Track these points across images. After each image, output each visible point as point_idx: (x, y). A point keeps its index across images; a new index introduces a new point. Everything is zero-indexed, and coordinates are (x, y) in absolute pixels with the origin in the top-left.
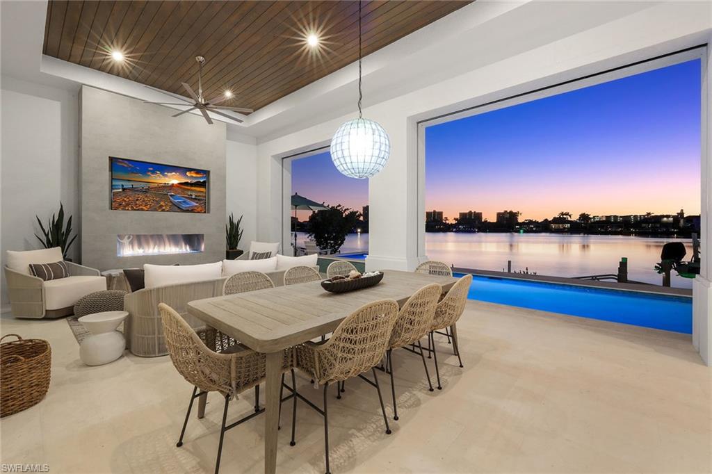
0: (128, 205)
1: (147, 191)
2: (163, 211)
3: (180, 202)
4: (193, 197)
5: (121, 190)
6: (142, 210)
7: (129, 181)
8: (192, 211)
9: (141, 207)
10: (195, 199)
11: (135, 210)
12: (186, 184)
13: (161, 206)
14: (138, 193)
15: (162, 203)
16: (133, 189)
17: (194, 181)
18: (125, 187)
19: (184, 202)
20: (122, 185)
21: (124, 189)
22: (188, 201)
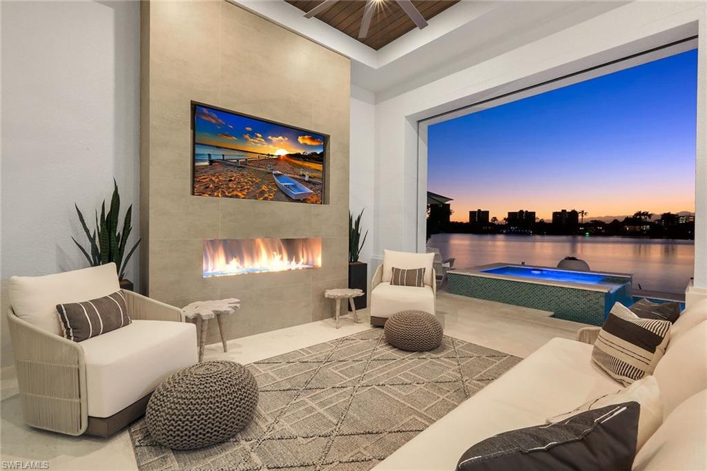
0: (217, 188)
1: (242, 166)
2: (266, 199)
3: (288, 187)
4: (307, 179)
5: (207, 163)
6: (237, 196)
7: (218, 147)
8: (305, 201)
9: (235, 193)
10: (309, 182)
11: (227, 196)
12: (297, 156)
13: (263, 192)
14: (231, 168)
15: (264, 187)
16: (224, 162)
17: (309, 152)
18: (213, 158)
19: (294, 186)
20: (209, 155)
21: (211, 162)
22: (300, 185)
